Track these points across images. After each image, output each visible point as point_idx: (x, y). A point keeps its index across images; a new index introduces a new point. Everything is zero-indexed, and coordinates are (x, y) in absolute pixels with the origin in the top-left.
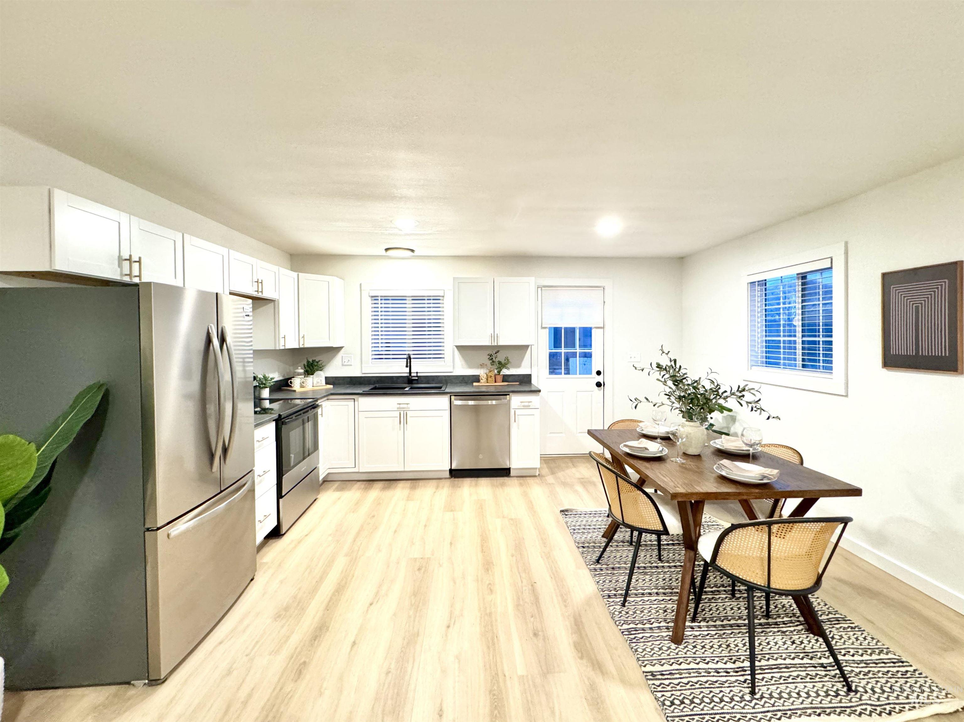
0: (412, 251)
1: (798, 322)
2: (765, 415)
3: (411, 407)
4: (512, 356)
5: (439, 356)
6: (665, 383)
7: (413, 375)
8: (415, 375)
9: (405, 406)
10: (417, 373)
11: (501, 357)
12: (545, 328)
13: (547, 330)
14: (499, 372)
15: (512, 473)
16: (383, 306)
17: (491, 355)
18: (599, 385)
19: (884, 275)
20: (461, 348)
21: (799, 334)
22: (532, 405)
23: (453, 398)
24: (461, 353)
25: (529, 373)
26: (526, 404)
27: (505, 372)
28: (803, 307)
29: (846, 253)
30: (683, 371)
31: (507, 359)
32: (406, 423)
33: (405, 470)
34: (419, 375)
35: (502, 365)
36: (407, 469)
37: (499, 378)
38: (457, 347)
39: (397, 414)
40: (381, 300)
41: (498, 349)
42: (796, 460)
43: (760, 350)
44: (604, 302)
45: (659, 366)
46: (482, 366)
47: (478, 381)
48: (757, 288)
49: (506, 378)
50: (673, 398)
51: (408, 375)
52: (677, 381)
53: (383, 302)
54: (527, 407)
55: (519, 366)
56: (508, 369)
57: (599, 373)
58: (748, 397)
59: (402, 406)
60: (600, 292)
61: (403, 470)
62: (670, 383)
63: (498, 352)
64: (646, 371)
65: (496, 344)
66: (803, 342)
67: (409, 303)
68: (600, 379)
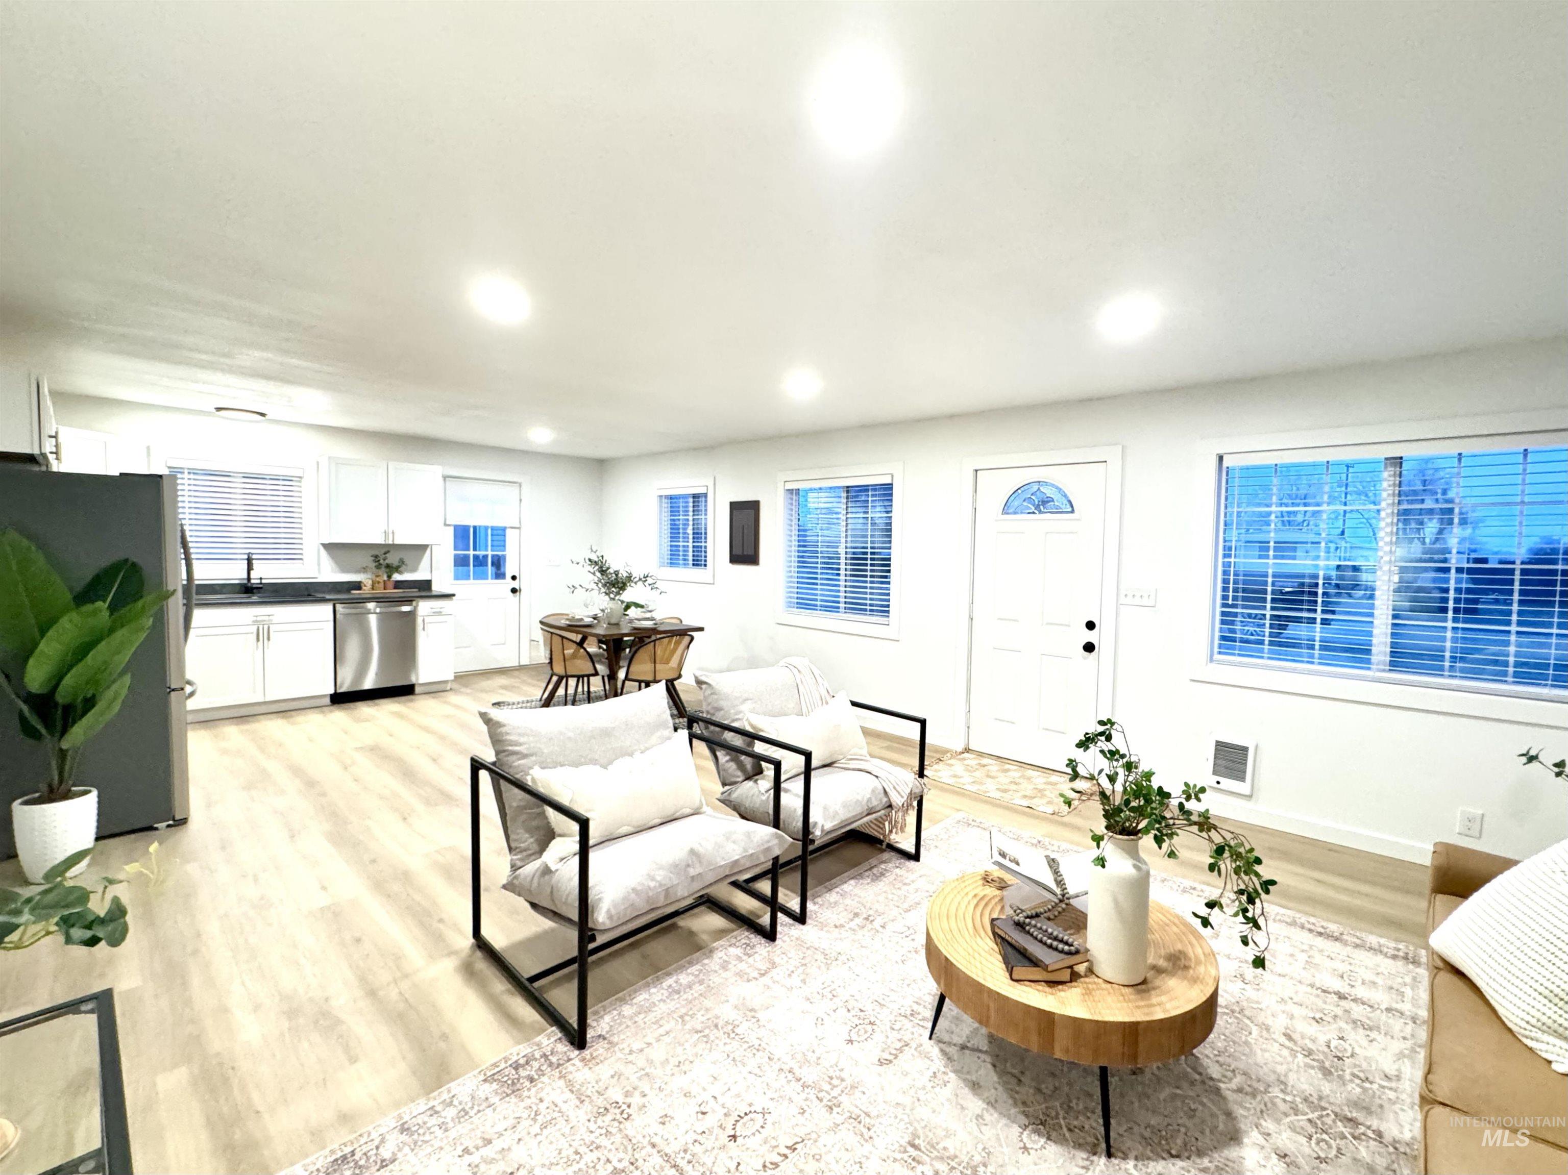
0: (263, 415)
1: (690, 531)
2: (659, 591)
3: (275, 619)
4: (407, 557)
5: (294, 558)
6: (594, 574)
7: (253, 581)
8: (258, 581)
9: (266, 618)
10: (261, 579)
11: (392, 559)
12: (449, 525)
13: (452, 528)
14: (389, 577)
15: (418, 690)
16: (192, 482)
17: (376, 557)
18: (514, 591)
19: (731, 504)
20: (330, 547)
21: (691, 540)
22: (444, 611)
23: (338, 606)
24: (329, 554)
25: (427, 578)
26: (438, 610)
27: (397, 577)
28: (694, 520)
29: (715, 484)
30: (607, 565)
31: (402, 562)
32: (269, 639)
33: (267, 700)
34: (263, 581)
35: (391, 569)
36: (269, 698)
37: (390, 585)
38: (324, 545)
39: (254, 629)
40: (189, 473)
41: (388, 548)
42: (678, 622)
43: (666, 551)
44: (521, 500)
45: (590, 560)
46: (364, 570)
47: (359, 588)
48: (664, 500)
49: (398, 585)
50: (600, 585)
51: (246, 582)
52: (603, 572)
53: (192, 476)
54: (439, 613)
55: (414, 569)
56: (400, 573)
57: (514, 578)
58: (650, 581)
59: (259, 618)
60: (515, 489)
61: (261, 700)
62: (598, 574)
63: (388, 552)
64: (581, 565)
65: (391, 542)
66: (694, 547)
67: (238, 483)
68: (515, 584)
